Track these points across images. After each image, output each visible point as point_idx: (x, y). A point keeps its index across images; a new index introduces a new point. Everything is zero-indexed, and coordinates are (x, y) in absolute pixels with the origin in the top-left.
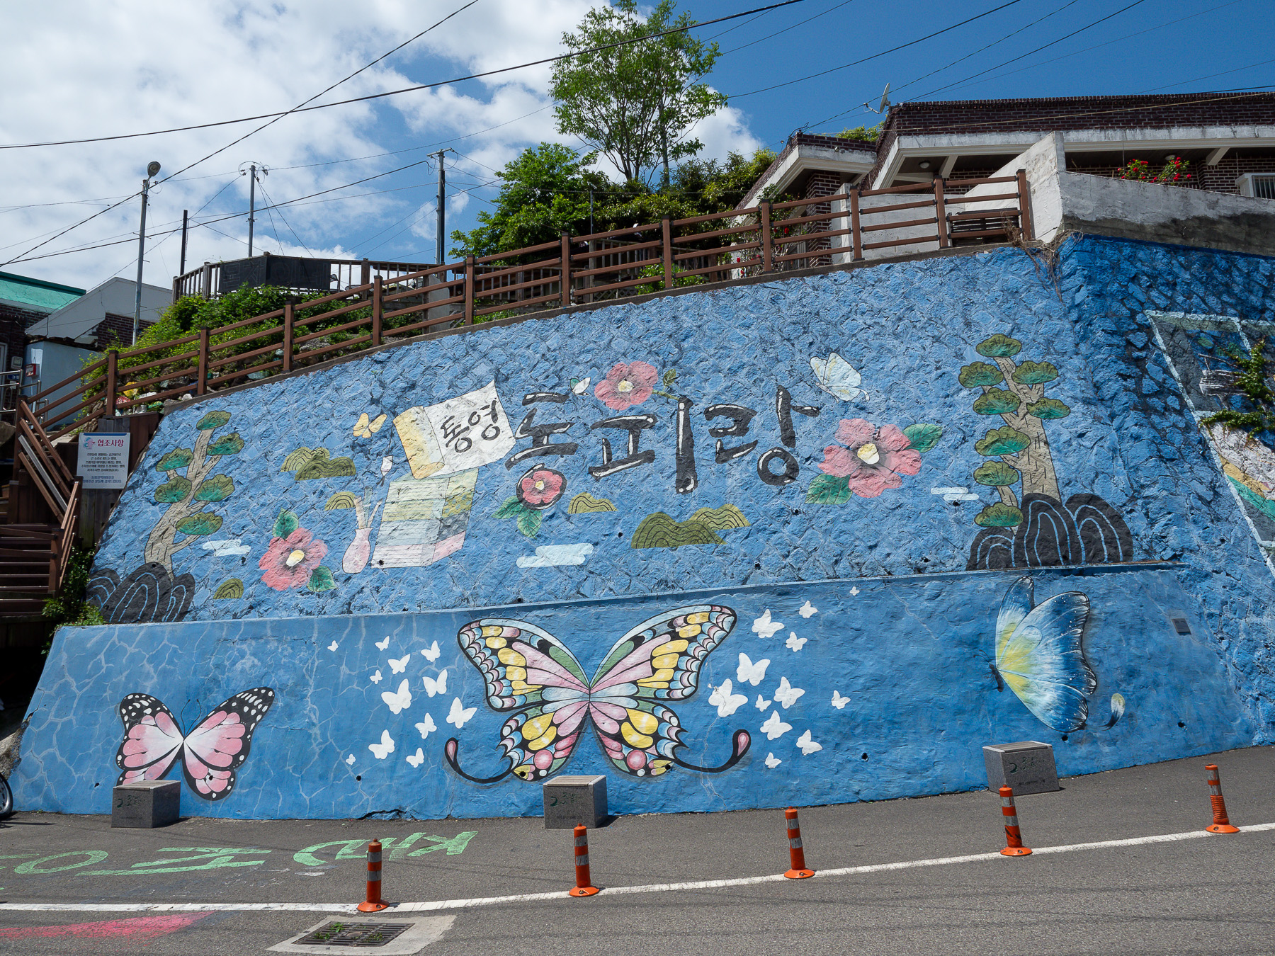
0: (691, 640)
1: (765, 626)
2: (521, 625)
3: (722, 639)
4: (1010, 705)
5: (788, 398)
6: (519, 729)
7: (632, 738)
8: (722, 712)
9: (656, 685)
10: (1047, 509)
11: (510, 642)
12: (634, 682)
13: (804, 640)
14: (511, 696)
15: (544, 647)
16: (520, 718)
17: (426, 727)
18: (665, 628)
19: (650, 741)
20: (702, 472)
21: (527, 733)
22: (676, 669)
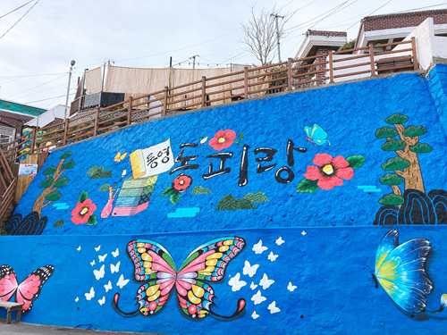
0: (224, 253)
1: (259, 248)
2: (153, 243)
3: (238, 253)
4: (381, 296)
5: (292, 144)
6: (145, 291)
7: (192, 299)
8: (234, 289)
9: (206, 274)
10: (418, 197)
11: (147, 250)
12: (197, 272)
13: (277, 256)
14: (144, 275)
15: (161, 253)
16: (146, 286)
17: (108, 287)
18: (213, 247)
19: (200, 300)
20: (250, 177)
21: (148, 293)
22: (216, 266)
